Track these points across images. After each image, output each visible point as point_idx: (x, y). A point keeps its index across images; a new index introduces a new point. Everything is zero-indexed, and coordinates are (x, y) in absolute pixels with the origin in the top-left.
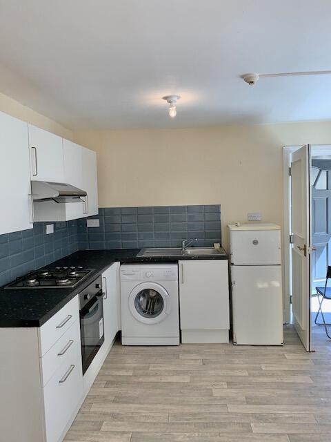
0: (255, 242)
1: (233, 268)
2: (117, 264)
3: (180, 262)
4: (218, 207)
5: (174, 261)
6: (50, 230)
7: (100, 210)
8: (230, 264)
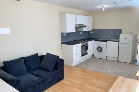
0: (126, 38)
1: (120, 44)
2: (94, 41)
3: (107, 41)
4: (122, 29)
5: (106, 41)
6: (81, 33)
7: (93, 29)
8: (119, 43)
